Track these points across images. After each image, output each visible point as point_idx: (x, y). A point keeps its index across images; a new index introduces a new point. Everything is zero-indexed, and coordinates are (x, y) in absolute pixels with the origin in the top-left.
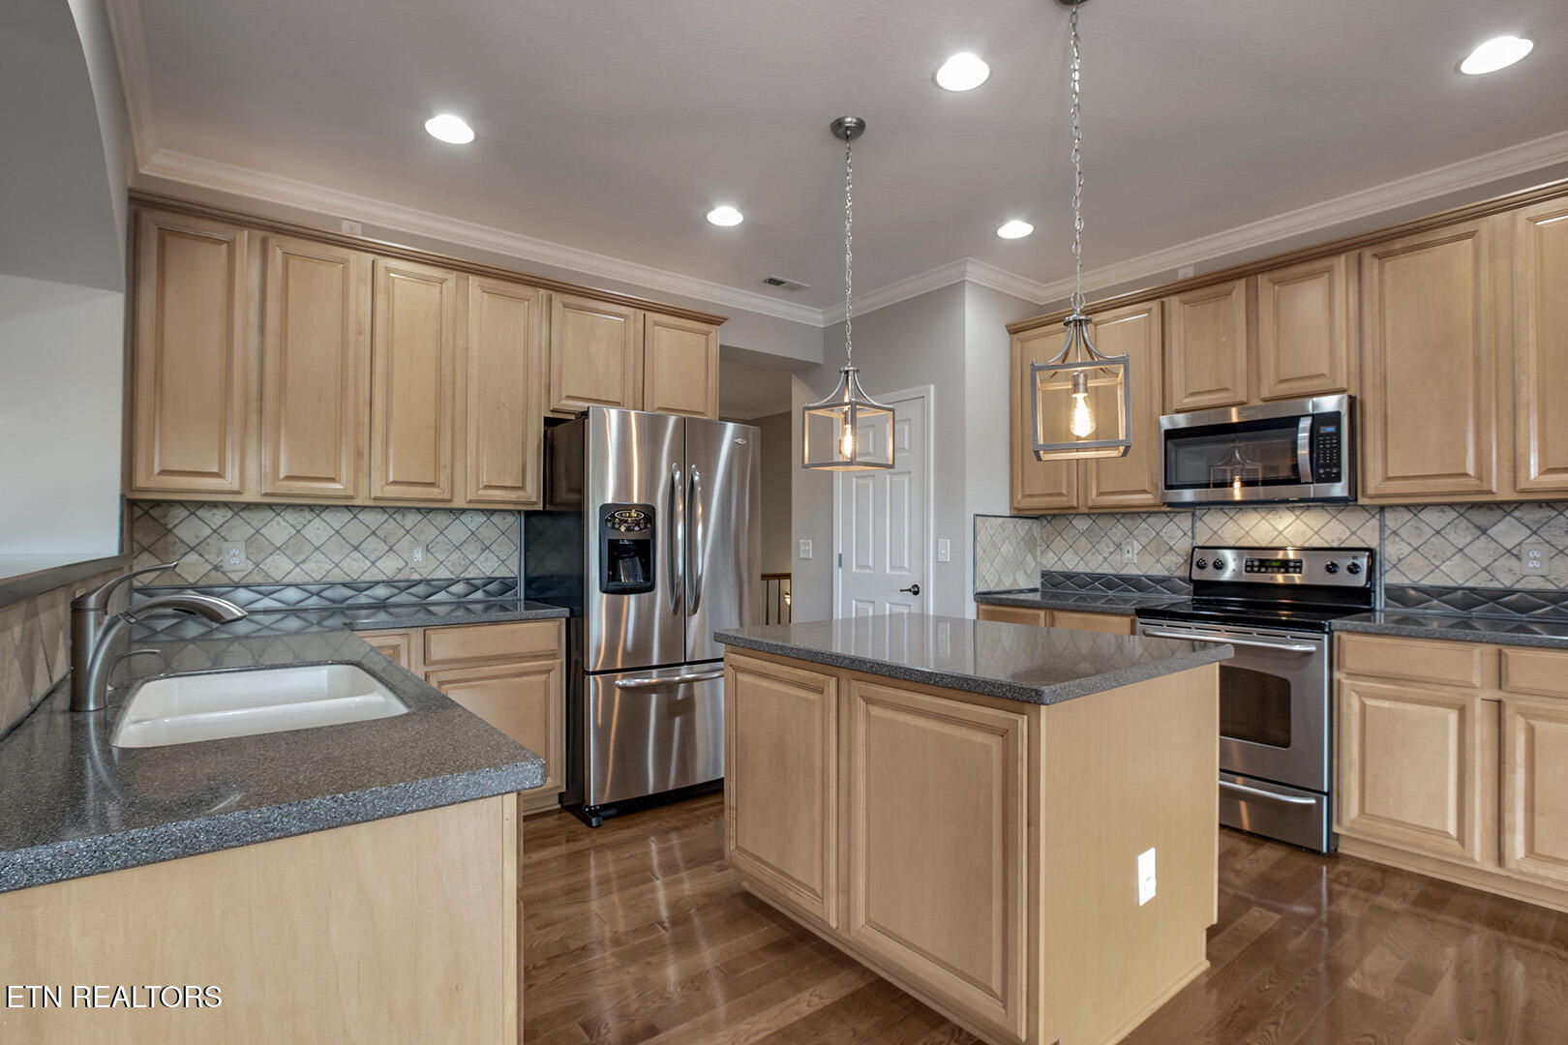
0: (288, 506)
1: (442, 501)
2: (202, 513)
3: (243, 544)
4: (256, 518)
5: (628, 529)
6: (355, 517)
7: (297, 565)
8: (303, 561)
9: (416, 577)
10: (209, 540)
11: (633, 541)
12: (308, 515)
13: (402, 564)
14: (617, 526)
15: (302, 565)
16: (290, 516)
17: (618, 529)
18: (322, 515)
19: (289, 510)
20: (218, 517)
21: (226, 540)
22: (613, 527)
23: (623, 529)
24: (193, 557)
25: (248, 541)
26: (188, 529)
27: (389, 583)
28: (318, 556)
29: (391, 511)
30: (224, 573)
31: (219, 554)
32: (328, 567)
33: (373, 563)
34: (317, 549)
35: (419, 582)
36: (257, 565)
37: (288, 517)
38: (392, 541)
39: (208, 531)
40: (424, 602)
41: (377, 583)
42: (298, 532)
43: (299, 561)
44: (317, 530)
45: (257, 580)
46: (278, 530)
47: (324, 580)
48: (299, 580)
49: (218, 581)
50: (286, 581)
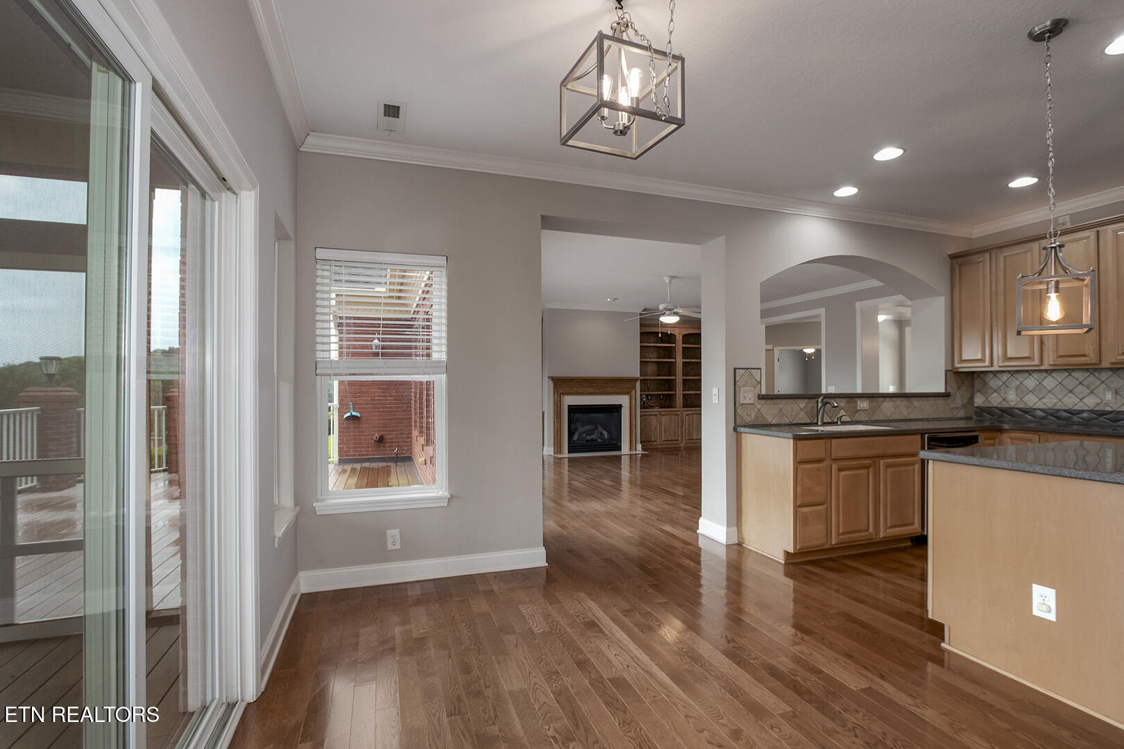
0: (1034, 371)
2: (999, 375)
3: (1014, 390)
4: (1021, 377)
6: (1071, 375)
7: (1040, 399)
8: (1043, 398)
9: (1108, 409)
10: (1002, 387)
12: (1044, 374)
13: (1099, 401)
15: (1043, 400)
16: (1035, 375)
18: (1052, 374)
19: (1036, 373)
20: (1005, 377)
21: (1008, 387)
24: (995, 394)
25: (1017, 388)
26: (994, 383)
27: (1091, 411)
28: (1050, 395)
29: (1093, 371)
30: (1007, 402)
31: (1005, 393)
32: (1055, 401)
33: (1081, 400)
34: (1050, 391)
35: (1111, 412)
36: (1021, 399)
37: (1035, 376)
38: (1092, 387)
39: (1001, 383)
41: (1084, 411)
42: (1040, 383)
43: (1041, 397)
44: (1049, 382)
45: (1021, 406)
46: (1031, 382)
47: (1054, 408)
48: (1041, 407)
49: (1005, 405)
50: (1034, 407)
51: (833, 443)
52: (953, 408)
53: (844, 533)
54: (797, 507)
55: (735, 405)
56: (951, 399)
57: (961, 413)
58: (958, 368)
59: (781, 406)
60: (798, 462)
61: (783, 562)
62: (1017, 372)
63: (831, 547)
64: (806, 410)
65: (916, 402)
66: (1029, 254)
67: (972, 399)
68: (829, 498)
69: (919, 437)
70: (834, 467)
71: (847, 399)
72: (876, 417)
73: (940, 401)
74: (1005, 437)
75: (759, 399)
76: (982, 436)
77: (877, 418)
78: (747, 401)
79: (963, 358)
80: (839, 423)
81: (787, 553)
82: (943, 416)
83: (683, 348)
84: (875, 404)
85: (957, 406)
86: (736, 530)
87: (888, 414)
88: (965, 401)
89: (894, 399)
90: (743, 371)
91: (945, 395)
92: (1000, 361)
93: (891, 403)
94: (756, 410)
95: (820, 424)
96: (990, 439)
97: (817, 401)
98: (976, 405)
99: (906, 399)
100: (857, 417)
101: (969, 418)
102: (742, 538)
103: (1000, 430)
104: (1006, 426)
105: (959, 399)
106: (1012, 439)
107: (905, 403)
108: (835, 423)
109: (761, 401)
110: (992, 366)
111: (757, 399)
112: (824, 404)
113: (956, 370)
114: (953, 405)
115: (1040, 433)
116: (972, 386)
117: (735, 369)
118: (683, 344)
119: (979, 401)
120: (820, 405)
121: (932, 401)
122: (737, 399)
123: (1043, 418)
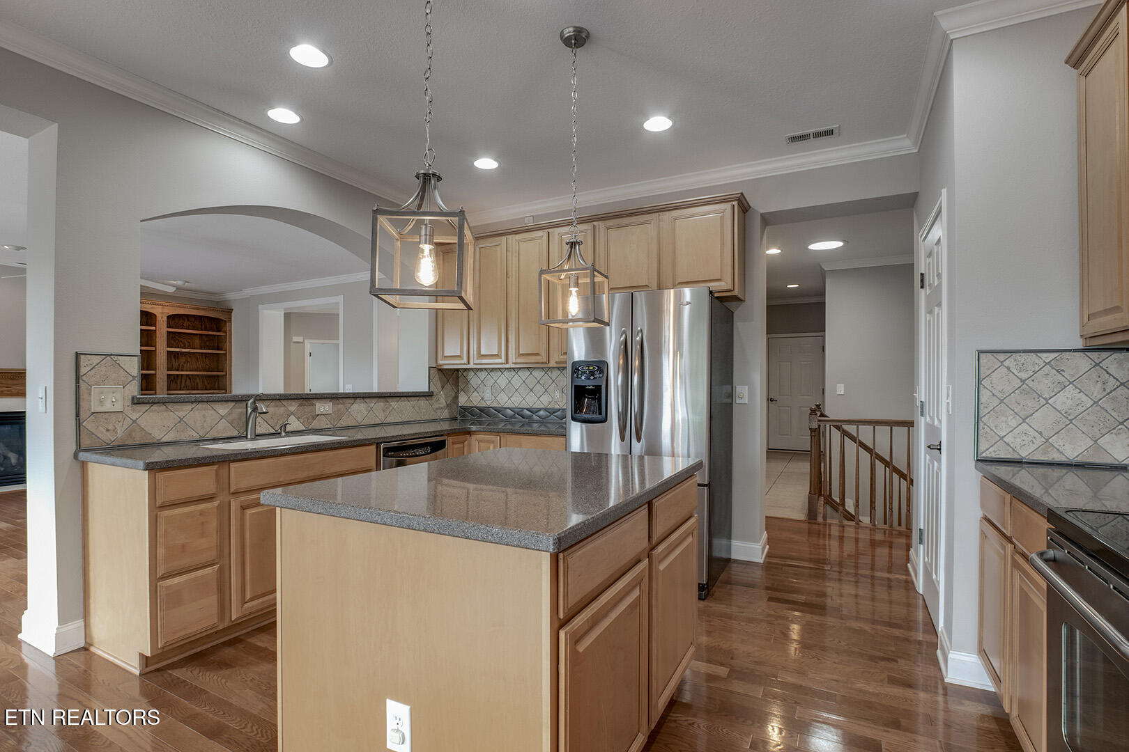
0: (503, 369)
1: (542, 363)
2: (477, 373)
3: (490, 388)
4: (495, 375)
5: (588, 378)
6: (531, 373)
7: (509, 398)
8: (511, 396)
9: (557, 407)
10: (481, 386)
11: (596, 386)
12: (513, 373)
13: (551, 400)
14: (580, 376)
15: (511, 399)
17: (580, 378)
18: (517, 373)
19: (504, 371)
20: (482, 375)
21: (485, 386)
22: (577, 377)
23: (583, 377)
24: (475, 393)
25: (493, 387)
26: (474, 381)
27: (545, 409)
28: (517, 394)
29: (546, 370)
30: (485, 401)
31: (483, 392)
32: (520, 399)
33: (538, 398)
34: (516, 390)
35: (559, 410)
36: (495, 398)
37: (506, 375)
38: (546, 386)
39: (480, 382)
40: (561, 421)
41: (540, 409)
42: (509, 381)
44: (517, 380)
45: (495, 405)
46: (502, 380)
47: (520, 406)
48: (510, 406)
49: (483, 404)
50: (505, 406)
51: (232, 470)
52: (437, 409)
53: (252, 599)
54: (156, 579)
55: (78, 415)
56: (434, 398)
57: (446, 414)
58: (441, 365)
59: (181, 414)
60: (158, 507)
61: (137, 672)
62: (493, 370)
63: (231, 624)
64: (230, 418)
65: (394, 403)
66: (499, 248)
67: (456, 398)
68: (226, 551)
69: (373, 448)
70: (235, 504)
71: (300, 401)
72: (343, 423)
73: (422, 402)
74: (474, 439)
75: (133, 403)
76: (450, 441)
77: (345, 424)
78: (108, 407)
79: (445, 355)
80: (283, 434)
81: (142, 655)
82: (427, 417)
83: (168, 332)
84: (340, 406)
85: (441, 406)
86: (83, 624)
87: (359, 419)
88: (450, 399)
89: (367, 400)
90: (96, 360)
91: (428, 395)
92: (475, 358)
93: (365, 405)
94: (128, 421)
95: (249, 437)
96: (458, 443)
97: (247, 404)
98: (460, 405)
99: (383, 400)
100: (316, 424)
101: (453, 419)
102: (91, 638)
103: (469, 433)
104: (474, 428)
105: (442, 399)
106: (479, 441)
107: (382, 404)
108: (276, 434)
109: (138, 407)
110: (469, 363)
111: (130, 403)
112: (255, 409)
113: (439, 368)
114: (436, 406)
115: (500, 434)
116: (457, 385)
117: (77, 355)
118: (167, 327)
119: (463, 400)
120: (249, 411)
121: (413, 401)
122: (83, 404)
123: (512, 417)
